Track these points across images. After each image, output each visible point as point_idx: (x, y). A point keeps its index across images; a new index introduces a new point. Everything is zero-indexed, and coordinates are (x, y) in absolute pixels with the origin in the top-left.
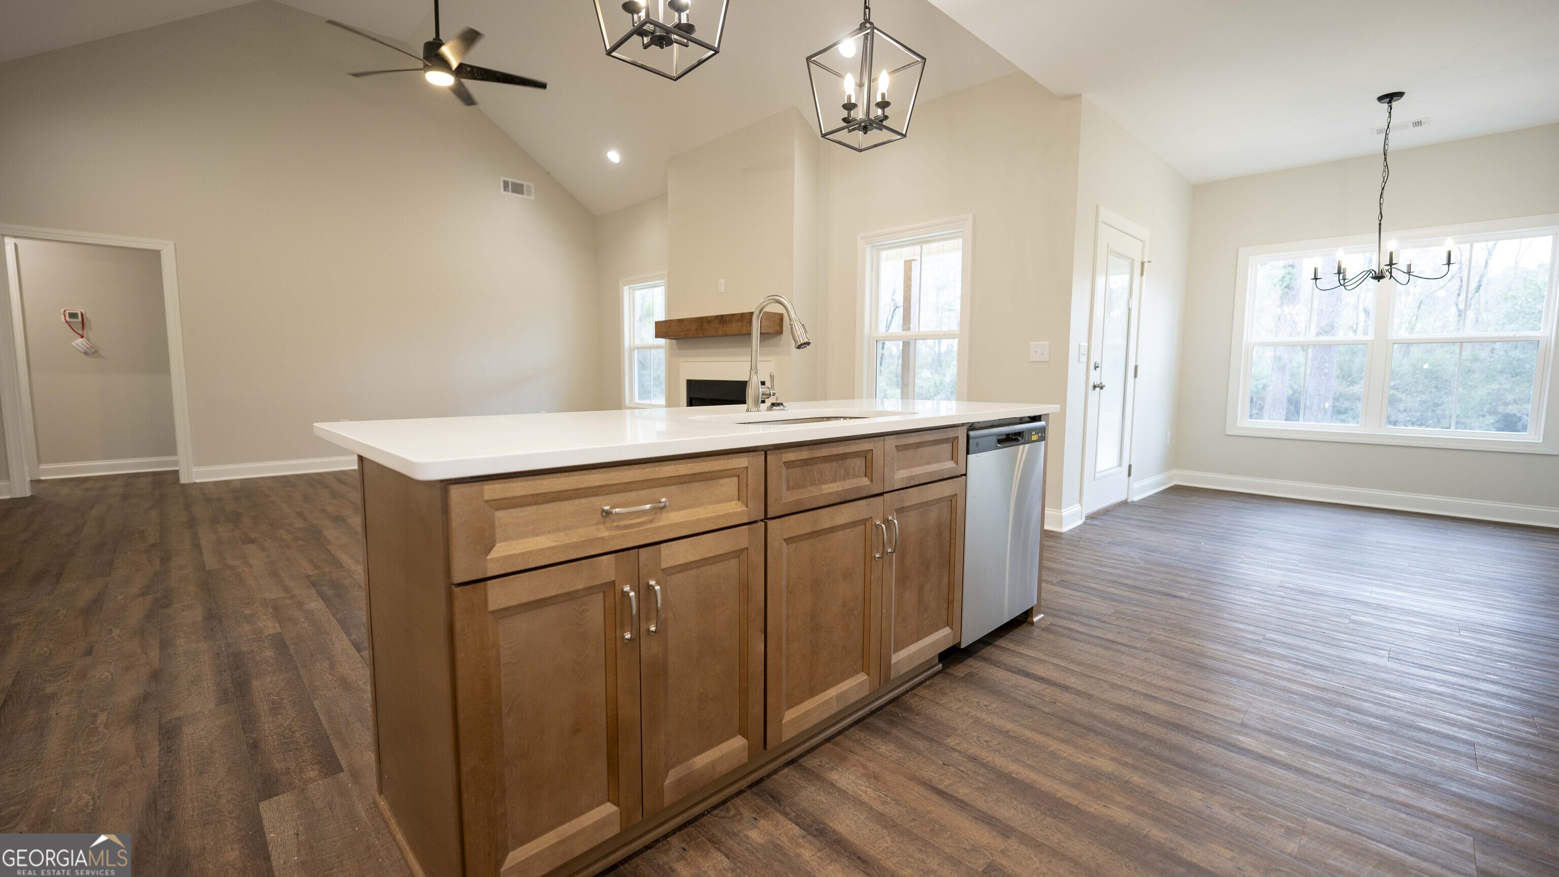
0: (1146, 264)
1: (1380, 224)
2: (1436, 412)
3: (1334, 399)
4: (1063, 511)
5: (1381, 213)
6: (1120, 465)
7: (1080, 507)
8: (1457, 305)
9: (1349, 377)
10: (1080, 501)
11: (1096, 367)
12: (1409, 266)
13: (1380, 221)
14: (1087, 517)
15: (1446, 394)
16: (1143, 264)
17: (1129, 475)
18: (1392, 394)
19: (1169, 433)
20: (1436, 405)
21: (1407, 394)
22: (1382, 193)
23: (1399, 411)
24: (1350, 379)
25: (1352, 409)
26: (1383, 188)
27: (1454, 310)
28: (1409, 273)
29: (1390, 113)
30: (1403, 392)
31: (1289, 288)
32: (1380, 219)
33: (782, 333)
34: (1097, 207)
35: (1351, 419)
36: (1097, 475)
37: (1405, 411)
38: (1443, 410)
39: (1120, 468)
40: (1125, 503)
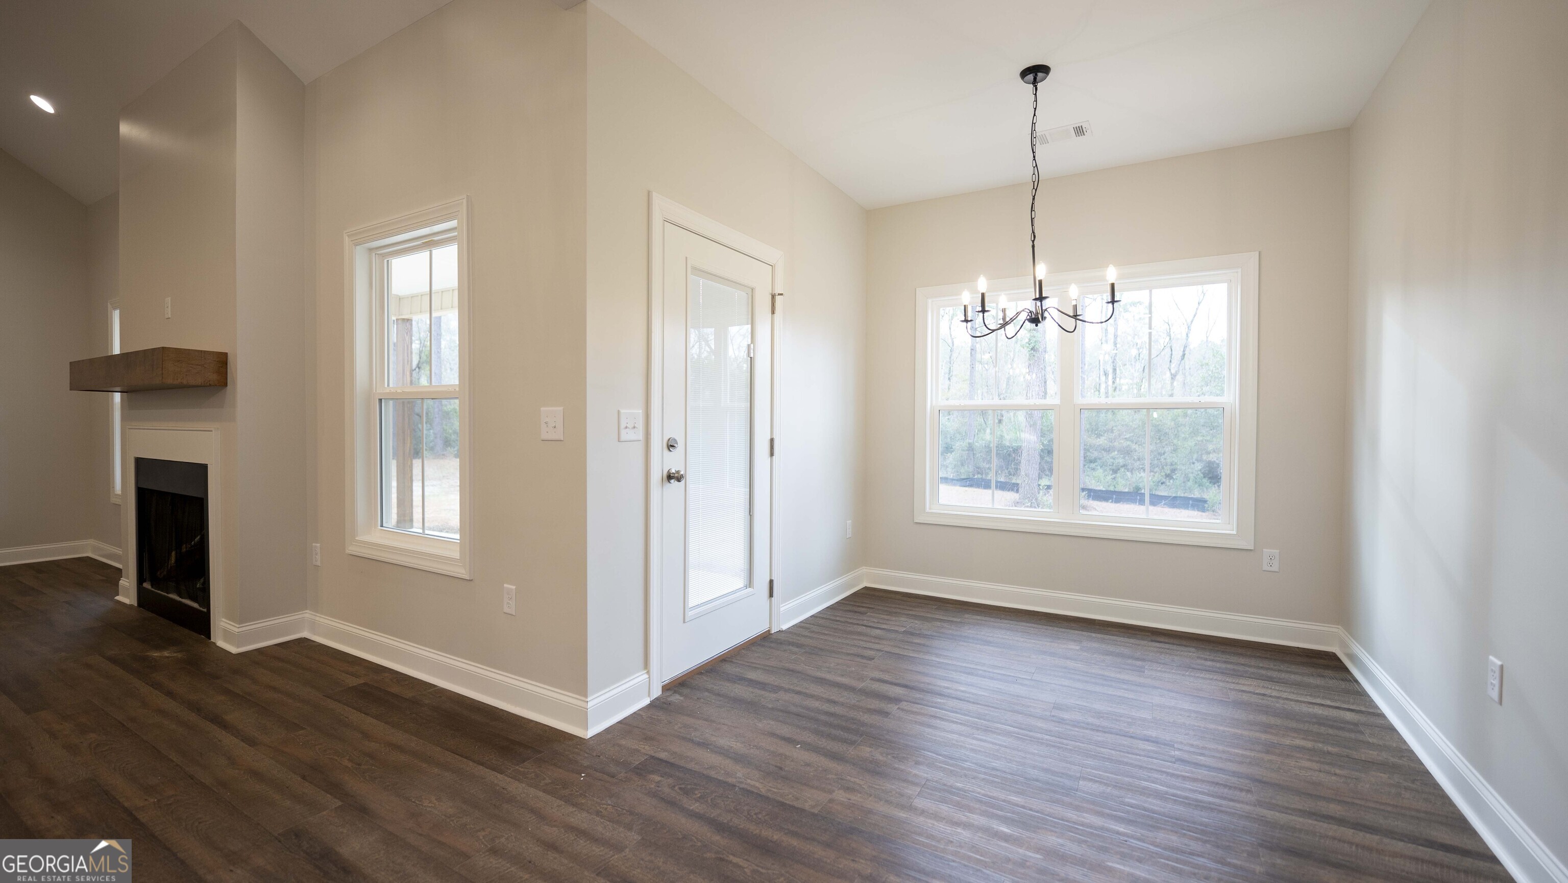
0: (778, 298)
1: (1033, 246)
2: (1160, 460)
3: (1085, 449)
4: (589, 699)
5: (1033, 232)
6: (750, 583)
7: (646, 676)
8: (1170, 370)
9: (1096, 430)
10: (646, 665)
11: (671, 446)
12: (1075, 307)
13: (1033, 241)
14: (666, 688)
15: (1166, 445)
16: (773, 297)
17: (771, 595)
18: (1129, 445)
19: (849, 522)
20: (1160, 454)
21: (1139, 445)
22: (1033, 203)
23: (1134, 460)
24: (1096, 432)
25: (1100, 459)
26: (1034, 196)
27: (1168, 375)
28: (1075, 316)
29: (1036, 94)
30: (1136, 444)
31: (1034, 351)
32: (1033, 239)
33: (226, 385)
34: (649, 194)
35: (1099, 467)
36: (690, 614)
37: (1139, 459)
38: (1165, 459)
39: (749, 590)
40: (765, 639)
